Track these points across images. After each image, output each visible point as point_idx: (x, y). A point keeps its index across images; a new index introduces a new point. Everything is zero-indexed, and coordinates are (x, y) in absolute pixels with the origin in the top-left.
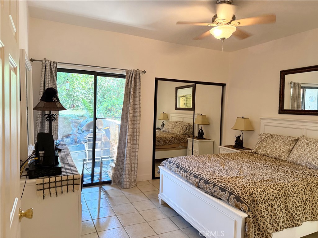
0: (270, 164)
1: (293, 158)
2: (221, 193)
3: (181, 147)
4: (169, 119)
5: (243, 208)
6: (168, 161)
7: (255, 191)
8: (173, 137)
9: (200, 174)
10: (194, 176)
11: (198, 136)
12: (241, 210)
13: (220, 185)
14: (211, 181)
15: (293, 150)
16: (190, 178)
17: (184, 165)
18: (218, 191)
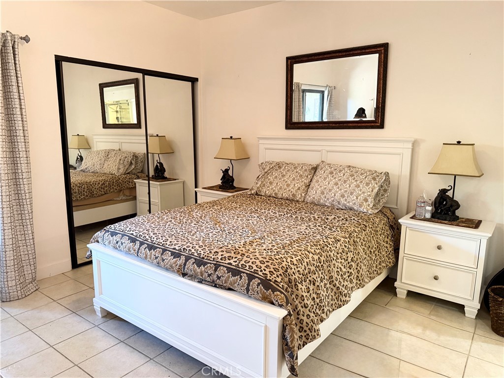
0: (285, 210)
1: (313, 196)
2: (232, 279)
3: (124, 198)
4: (91, 145)
5: (277, 301)
6: (108, 231)
7: (289, 264)
8: (105, 181)
9: (184, 249)
10: (173, 254)
11: (155, 176)
12: (273, 303)
13: (229, 264)
14: (208, 258)
15: (312, 185)
16: (163, 260)
17: (146, 235)
18: (227, 275)
